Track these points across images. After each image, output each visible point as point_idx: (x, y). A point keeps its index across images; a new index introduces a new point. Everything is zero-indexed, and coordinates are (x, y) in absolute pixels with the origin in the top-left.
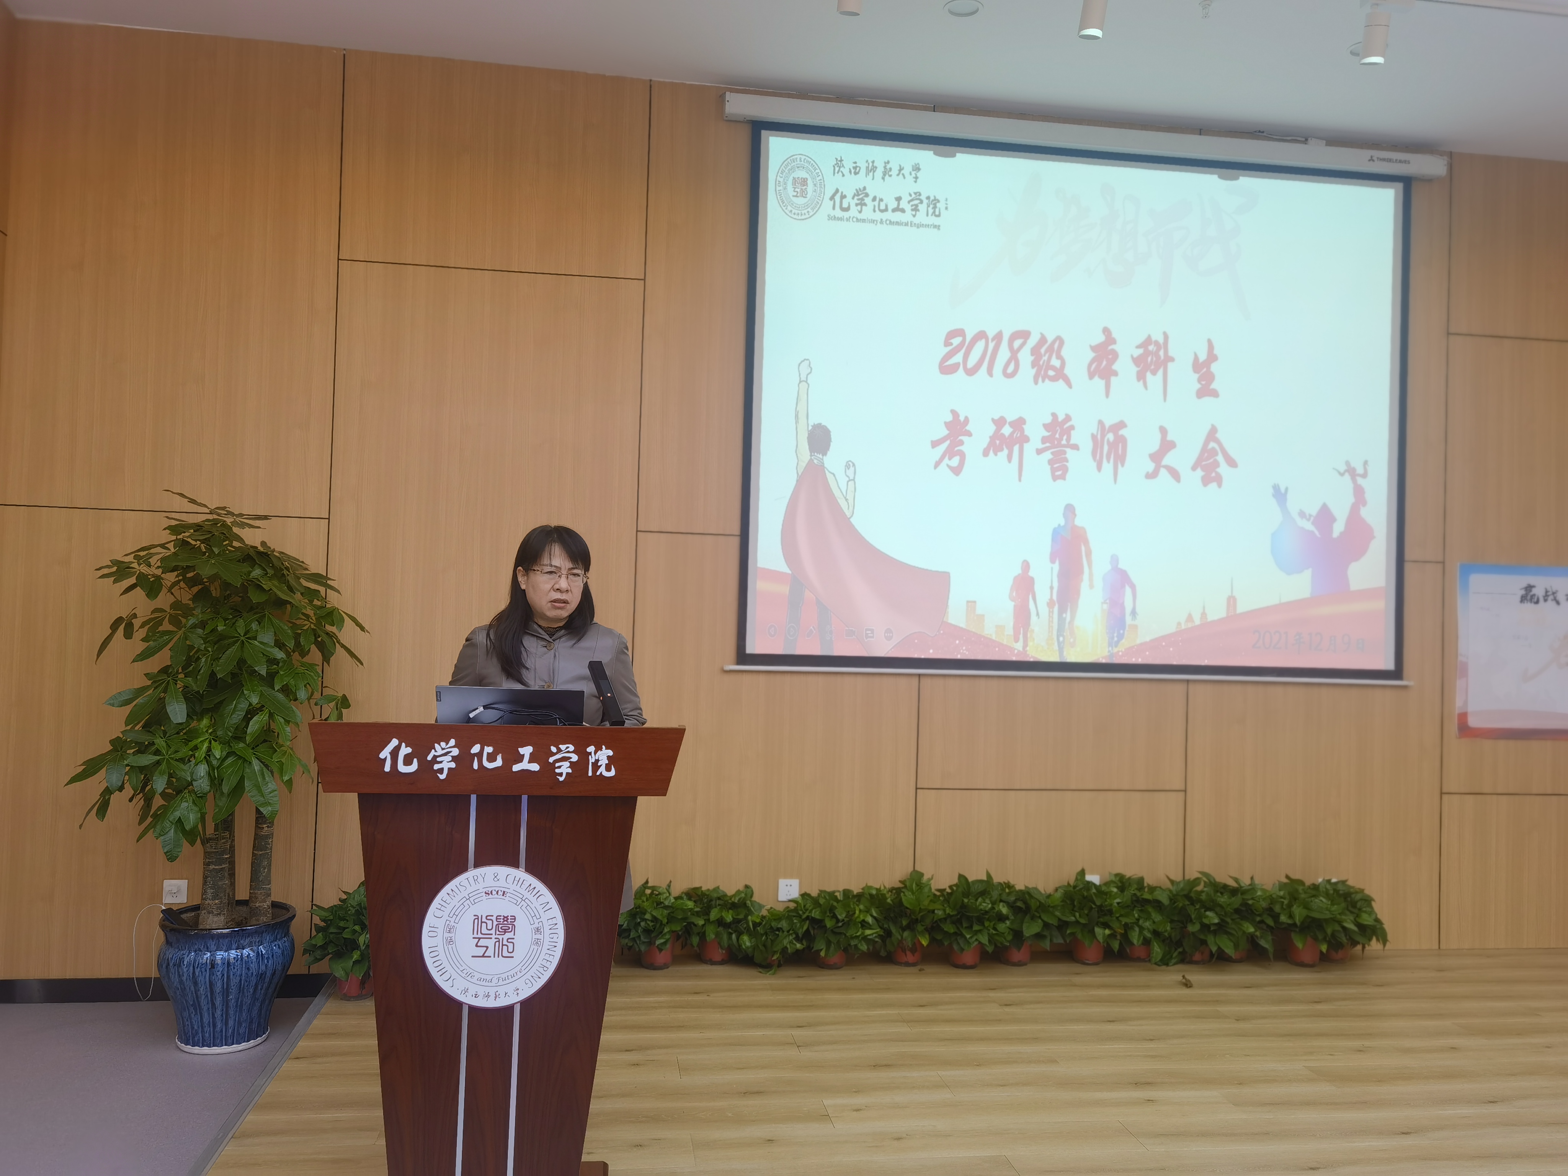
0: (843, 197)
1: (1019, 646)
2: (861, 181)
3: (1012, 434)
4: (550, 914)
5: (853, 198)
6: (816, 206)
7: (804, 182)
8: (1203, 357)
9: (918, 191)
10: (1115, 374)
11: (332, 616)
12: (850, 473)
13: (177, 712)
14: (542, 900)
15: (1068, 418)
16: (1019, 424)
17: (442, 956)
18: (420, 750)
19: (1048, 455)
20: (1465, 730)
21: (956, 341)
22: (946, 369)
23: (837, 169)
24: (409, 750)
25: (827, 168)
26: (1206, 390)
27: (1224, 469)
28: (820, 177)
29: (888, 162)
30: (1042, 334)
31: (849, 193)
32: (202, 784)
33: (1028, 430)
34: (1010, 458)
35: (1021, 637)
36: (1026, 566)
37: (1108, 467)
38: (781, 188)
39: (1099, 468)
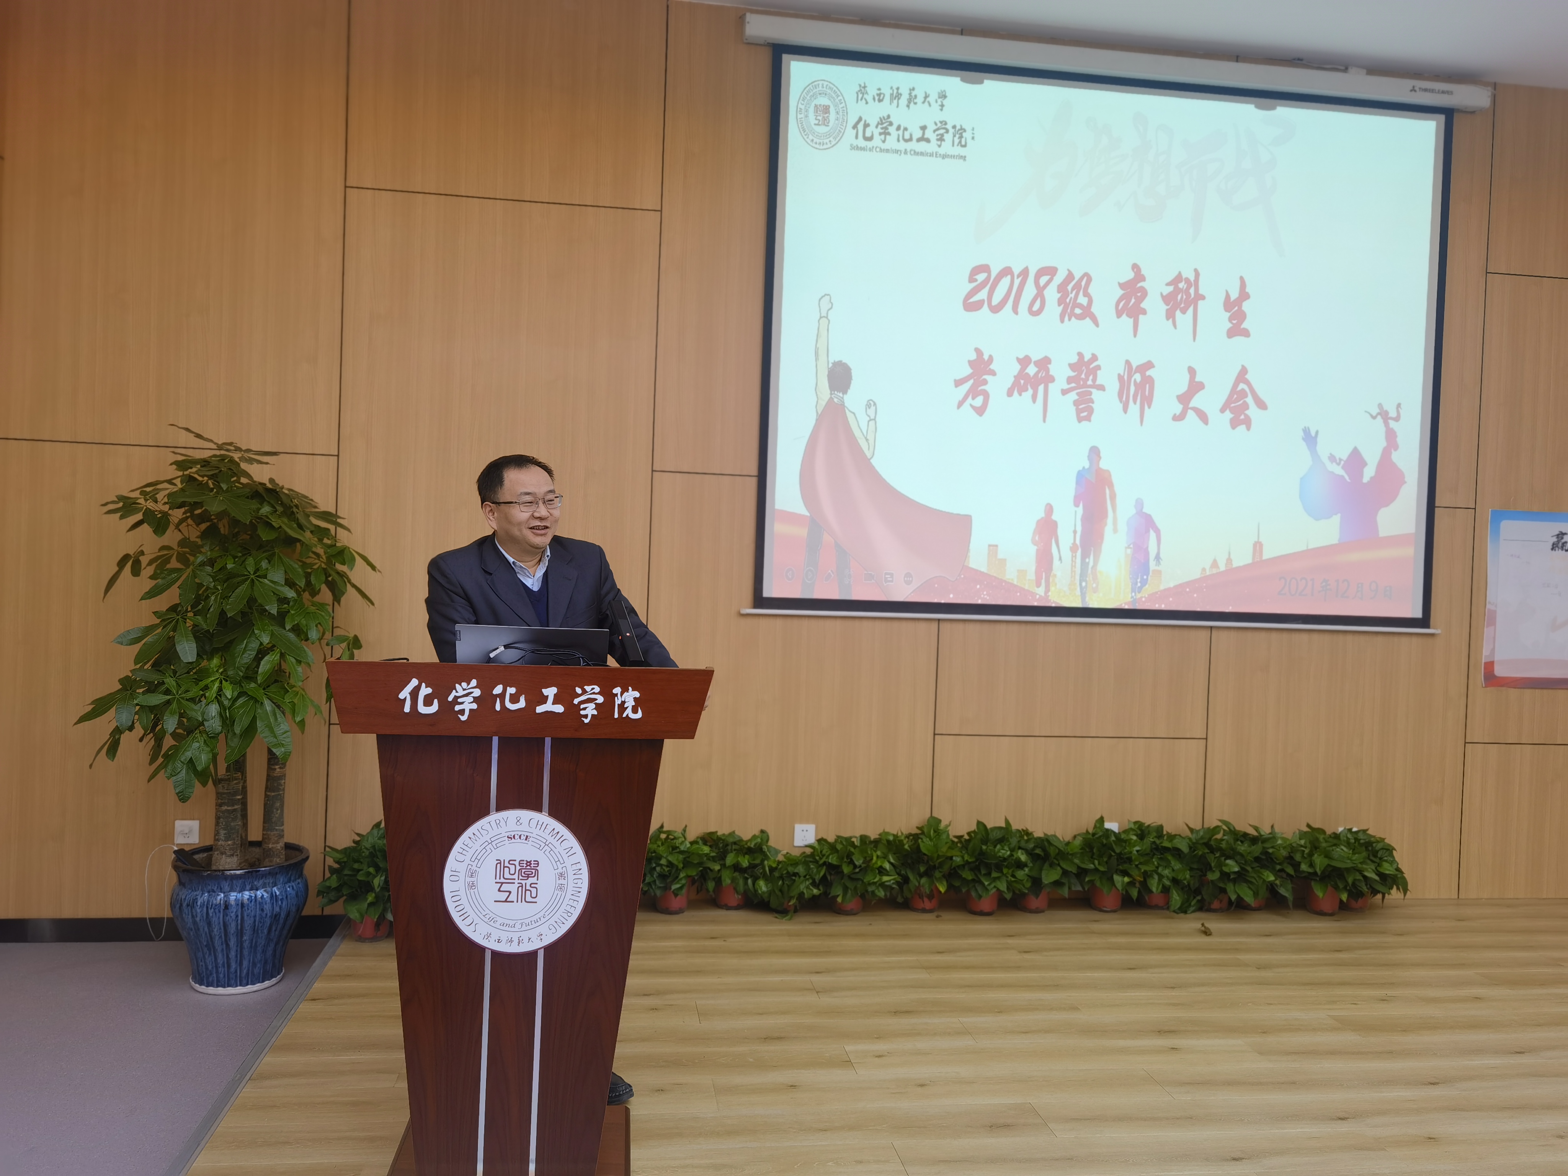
0: (866, 125)
1: (1041, 591)
2: (885, 108)
3: (1037, 374)
4: (574, 859)
5: (877, 127)
6: (838, 135)
7: (826, 109)
8: (1234, 295)
9: (945, 119)
10: (1144, 312)
11: (342, 555)
12: (871, 412)
13: (187, 650)
14: (566, 844)
15: (1094, 358)
16: (1044, 363)
17: (464, 901)
18: (441, 692)
19: (1073, 396)
20: (1491, 679)
21: (981, 277)
22: (970, 306)
23: (860, 96)
24: (429, 690)
25: (850, 95)
26: (1237, 330)
27: (1253, 411)
28: (843, 105)
29: (913, 89)
30: (1068, 270)
31: (873, 122)
32: (214, 724)
33: (1053, 369)
34: (1034, 398)
35: (1043, 581)
36: (1049, 509)
37: (1134, 408)
38: (802, 116)
39: (1125, 410)
